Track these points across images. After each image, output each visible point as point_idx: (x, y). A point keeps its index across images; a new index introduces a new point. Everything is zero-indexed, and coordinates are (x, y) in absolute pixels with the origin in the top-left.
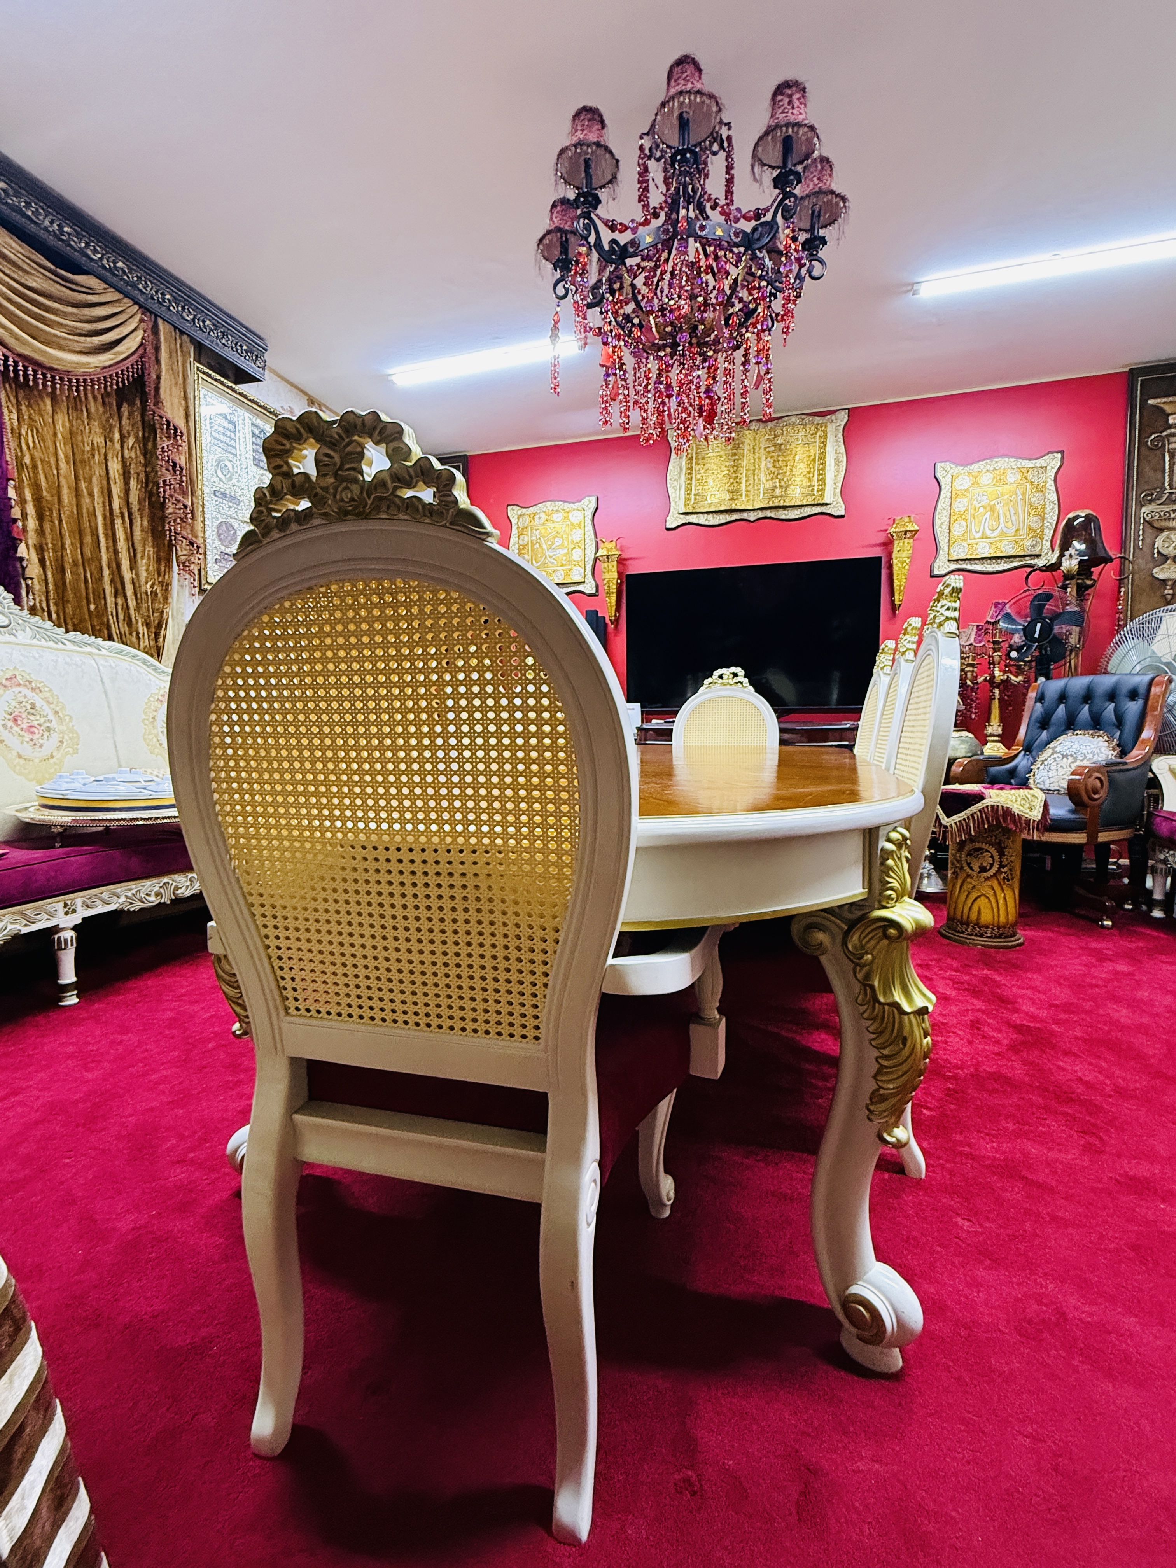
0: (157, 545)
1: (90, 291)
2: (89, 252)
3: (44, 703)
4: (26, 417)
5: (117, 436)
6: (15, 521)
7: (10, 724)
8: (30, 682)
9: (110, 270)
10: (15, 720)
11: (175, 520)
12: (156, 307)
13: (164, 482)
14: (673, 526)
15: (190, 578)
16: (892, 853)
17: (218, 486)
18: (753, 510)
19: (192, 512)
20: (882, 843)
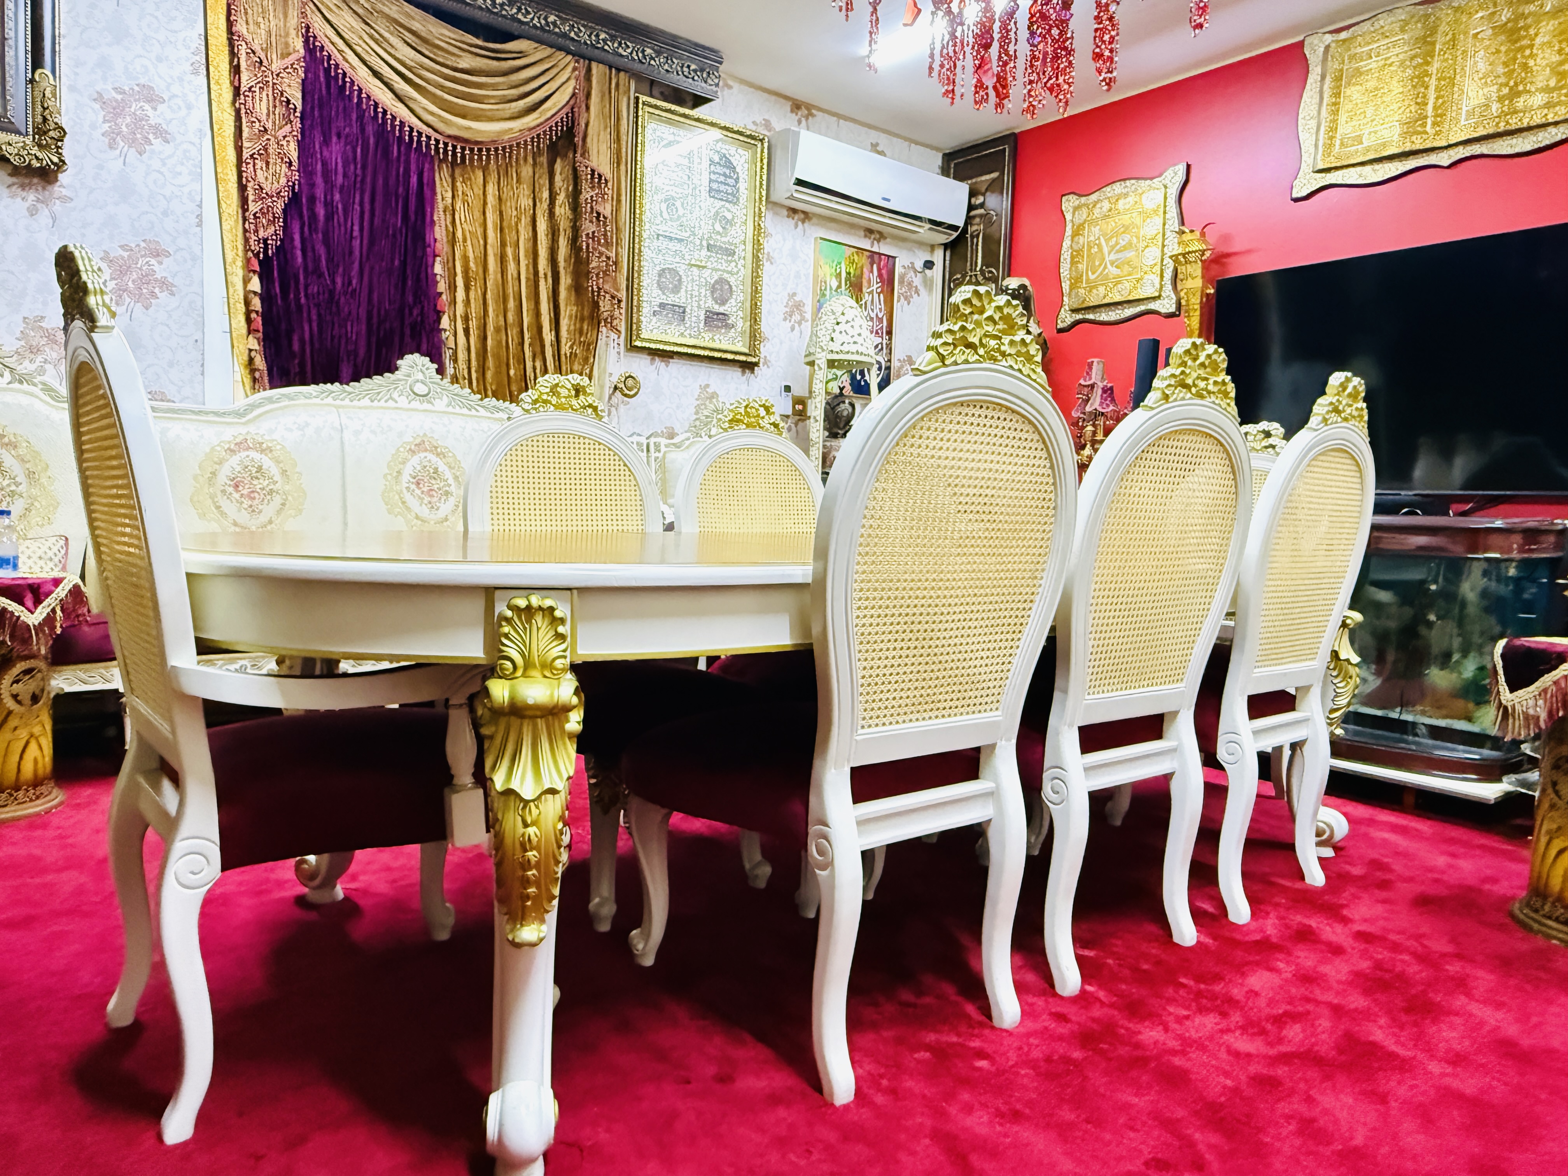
0: (579, 302)
1: (521, 54)
2: (520, 16)
3: (446, 468)
4: (460, 193)
5: (546, 194)
6: (441, 293)
7: (413, 487)
8: (436, 448)
9: (542, 28)
10: (418, 484)
11: (597, 275)
12: (589, 52)
13: (588, 235)
14: (1304, 193)
15: (613, 336)
16: (508, 620)
17: (662, 229)
18: (1450, 146)
19: (616, 263)
20: (501, 608)
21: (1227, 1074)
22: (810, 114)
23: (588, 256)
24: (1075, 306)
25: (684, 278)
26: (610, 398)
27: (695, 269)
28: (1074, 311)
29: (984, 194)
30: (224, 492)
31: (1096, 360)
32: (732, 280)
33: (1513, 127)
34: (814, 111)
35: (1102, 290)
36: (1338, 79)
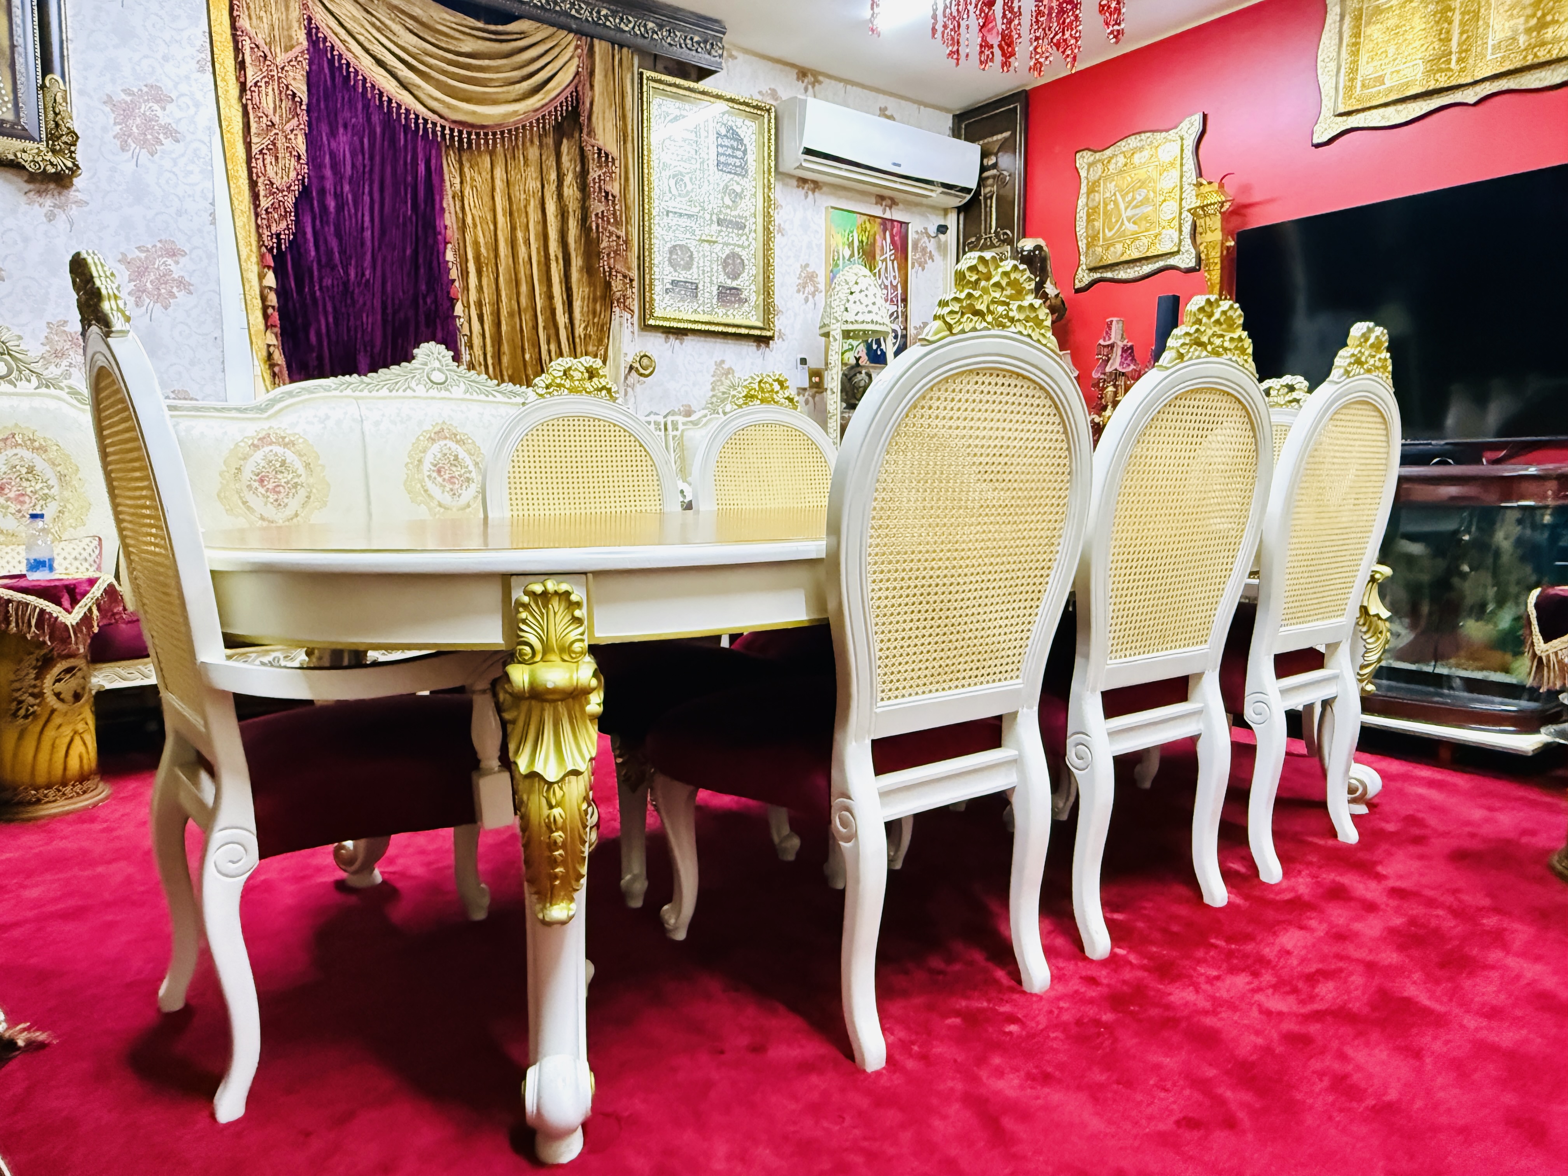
0: (591, 284)
1: (523, 35)
3: (466, 455)
4: (468, 179)
5: (553, 176)
6: (454, 281)
7: (435, 474)
8: (455, 435)
9: (542, 7)
10: (439, 471)
11: (608, 255)
12: (592, 29)
13: (597, 215)
14: (1325, 139)
15: (627, 315)
16: (525, 606)
17: (672, 205)
18: (1476, 83)
19: (626, 242)
20: (518, 594)
21: (1257, 1033)
22: (816, 82)
23: (598, 237)
24: (1092, 265)
25: (695, 254)
26: (626, 378)
27: (706, 245)
28: (1092, 270)
29: (996, 154)
30: (249, 487)
31: (1115, 319)
32: (744, 254)
33: (1542, 60)
34: (821, 78)
35: (1119, 247)
36: (1358, 18)
